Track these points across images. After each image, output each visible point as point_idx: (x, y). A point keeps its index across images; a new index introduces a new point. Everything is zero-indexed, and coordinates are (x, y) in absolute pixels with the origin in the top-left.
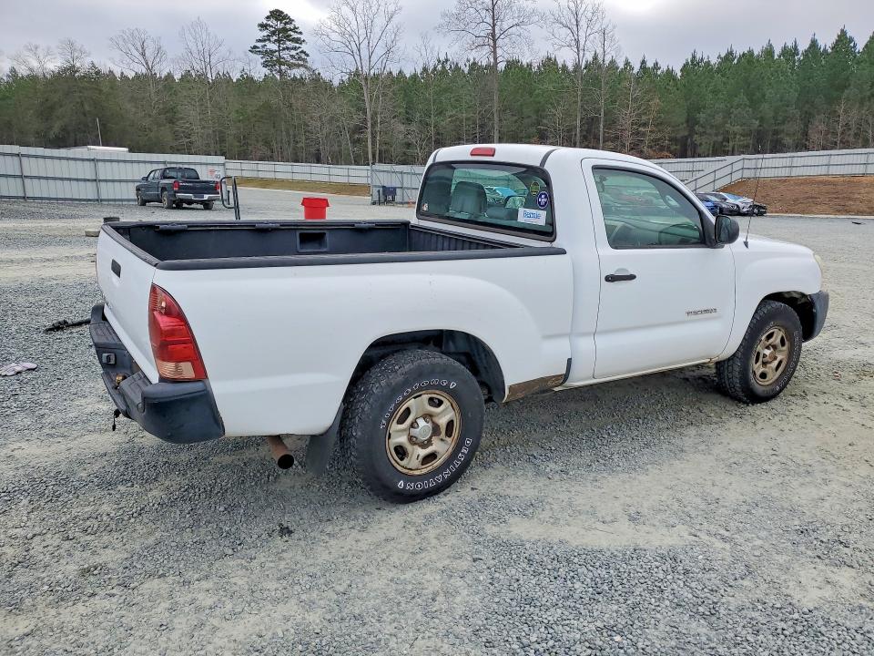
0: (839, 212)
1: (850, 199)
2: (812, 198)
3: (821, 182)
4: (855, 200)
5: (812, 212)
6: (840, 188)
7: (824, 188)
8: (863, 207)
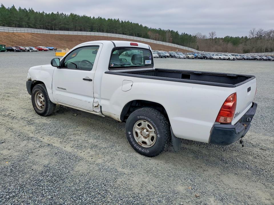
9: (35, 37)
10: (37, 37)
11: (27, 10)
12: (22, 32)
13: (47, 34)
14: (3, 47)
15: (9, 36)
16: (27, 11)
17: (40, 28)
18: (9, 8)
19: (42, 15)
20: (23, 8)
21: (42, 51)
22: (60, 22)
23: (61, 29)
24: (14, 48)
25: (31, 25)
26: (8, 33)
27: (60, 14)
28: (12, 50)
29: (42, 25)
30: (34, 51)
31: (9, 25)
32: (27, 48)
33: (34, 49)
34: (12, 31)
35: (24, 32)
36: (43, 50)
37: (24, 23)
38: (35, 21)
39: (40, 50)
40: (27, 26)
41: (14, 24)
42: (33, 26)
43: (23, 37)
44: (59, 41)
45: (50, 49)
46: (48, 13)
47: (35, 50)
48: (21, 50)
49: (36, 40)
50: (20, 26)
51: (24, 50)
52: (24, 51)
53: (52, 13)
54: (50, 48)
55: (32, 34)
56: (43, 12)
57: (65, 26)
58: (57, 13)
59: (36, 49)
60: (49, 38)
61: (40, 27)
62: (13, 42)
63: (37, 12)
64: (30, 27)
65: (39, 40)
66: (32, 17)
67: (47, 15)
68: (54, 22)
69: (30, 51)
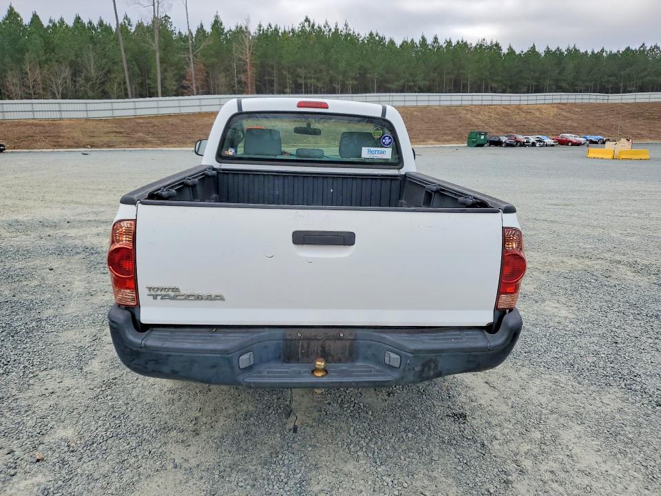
0: (54, 146)
1: (59, 137)
2: (31, 137)
3: (33, 124)
4: (63, 137)
5: (35, 148)
6: (48, 129)
7: (38, 129)
8: (71, 143)
9: (565, 114)
10: (570, 112)
11: (564, 49)
12: (539, 102)
13: (600, 104)
14: (482, 137)
15: (507, 113)
16: (563, 53)
17: (587, 90)
18: (522, 52)
19: (597, 57)
20: (553, 49)
21: (568, 145)
22: (645, 70)
23: (642, 89)
24: (504, 139)
25: (564, 85)
26: (509, 107)
27: (648, 49)
28: (498, 143)
29: (593, 83)
30: (547, 145)
31: (515, 89)
32: (532, 139)
33: (548, 141)
34: (518, 103)
35: (542, 102)
36: (570, 144)
37: (547, 83)
38: (575, 74)
39: (563, 143)
40: (554, 87)
41: (525, 86)
42: (567, 87)
43: (538, 114)
44: (627, 121)
45: (592, 142)
46: (614, 51)
47: (548, 143)
48: (518, 142)
49: (567, 119)
50: (538, 90)
51: (524, 142)
52: (523, 145)
53: (628, 49)
54: (593, 138)
55: (560, 106)
56: (603, 51)
57: (656, 78)
58: (642, 47)
59: (553, 141)
60: (602, 114)
61: (587, 87)
62: (510, 126)
63: (586, 52)
64: (560, 90)
65: (573, 120)
66: (570, 66)
67: (612, 56)
68: (628, 70)
69: (538, 145)
